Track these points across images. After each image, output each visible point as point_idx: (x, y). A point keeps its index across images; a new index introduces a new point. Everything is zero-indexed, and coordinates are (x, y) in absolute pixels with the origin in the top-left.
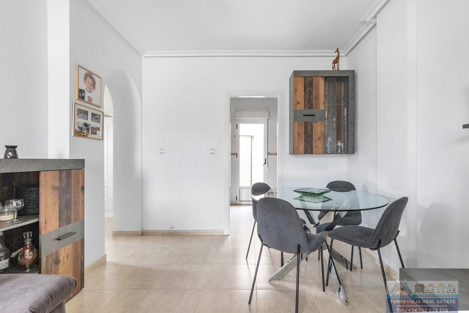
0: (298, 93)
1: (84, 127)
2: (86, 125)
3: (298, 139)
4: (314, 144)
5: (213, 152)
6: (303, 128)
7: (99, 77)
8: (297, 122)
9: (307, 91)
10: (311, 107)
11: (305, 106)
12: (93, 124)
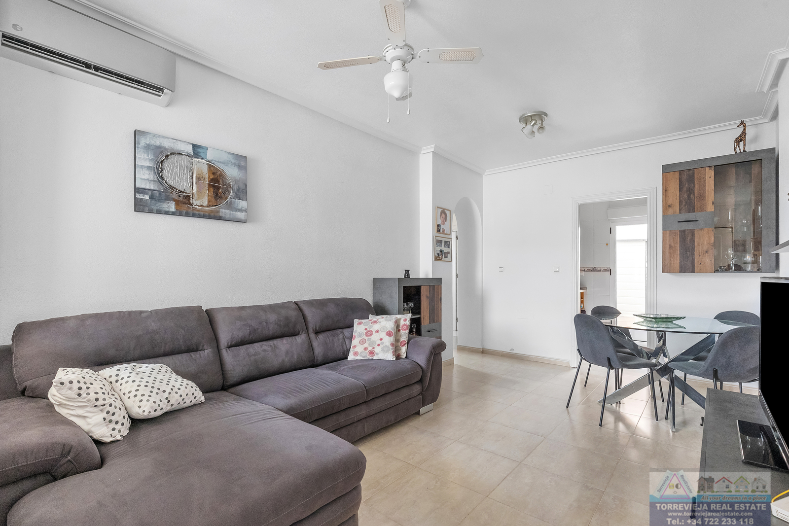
0: (669, 193)
1: (440, 253)
2: (441, 251)
3: (670, 253)
4: (696, 260)
5: (557, 270)
6: (679, 238)
7: (450, 211)
8: (668, 231)
9: (685, 189)
10: (691, 209)
11: (680, 210)
12: (445, 250)
